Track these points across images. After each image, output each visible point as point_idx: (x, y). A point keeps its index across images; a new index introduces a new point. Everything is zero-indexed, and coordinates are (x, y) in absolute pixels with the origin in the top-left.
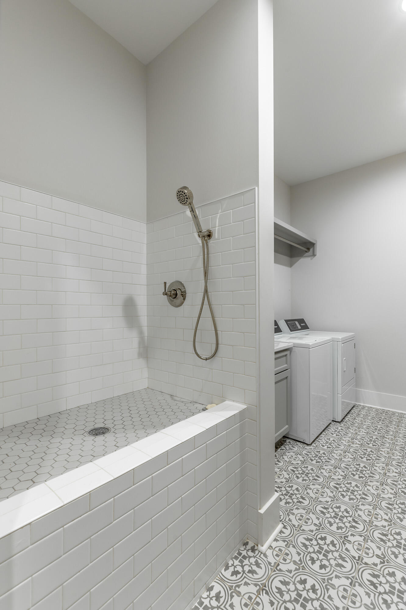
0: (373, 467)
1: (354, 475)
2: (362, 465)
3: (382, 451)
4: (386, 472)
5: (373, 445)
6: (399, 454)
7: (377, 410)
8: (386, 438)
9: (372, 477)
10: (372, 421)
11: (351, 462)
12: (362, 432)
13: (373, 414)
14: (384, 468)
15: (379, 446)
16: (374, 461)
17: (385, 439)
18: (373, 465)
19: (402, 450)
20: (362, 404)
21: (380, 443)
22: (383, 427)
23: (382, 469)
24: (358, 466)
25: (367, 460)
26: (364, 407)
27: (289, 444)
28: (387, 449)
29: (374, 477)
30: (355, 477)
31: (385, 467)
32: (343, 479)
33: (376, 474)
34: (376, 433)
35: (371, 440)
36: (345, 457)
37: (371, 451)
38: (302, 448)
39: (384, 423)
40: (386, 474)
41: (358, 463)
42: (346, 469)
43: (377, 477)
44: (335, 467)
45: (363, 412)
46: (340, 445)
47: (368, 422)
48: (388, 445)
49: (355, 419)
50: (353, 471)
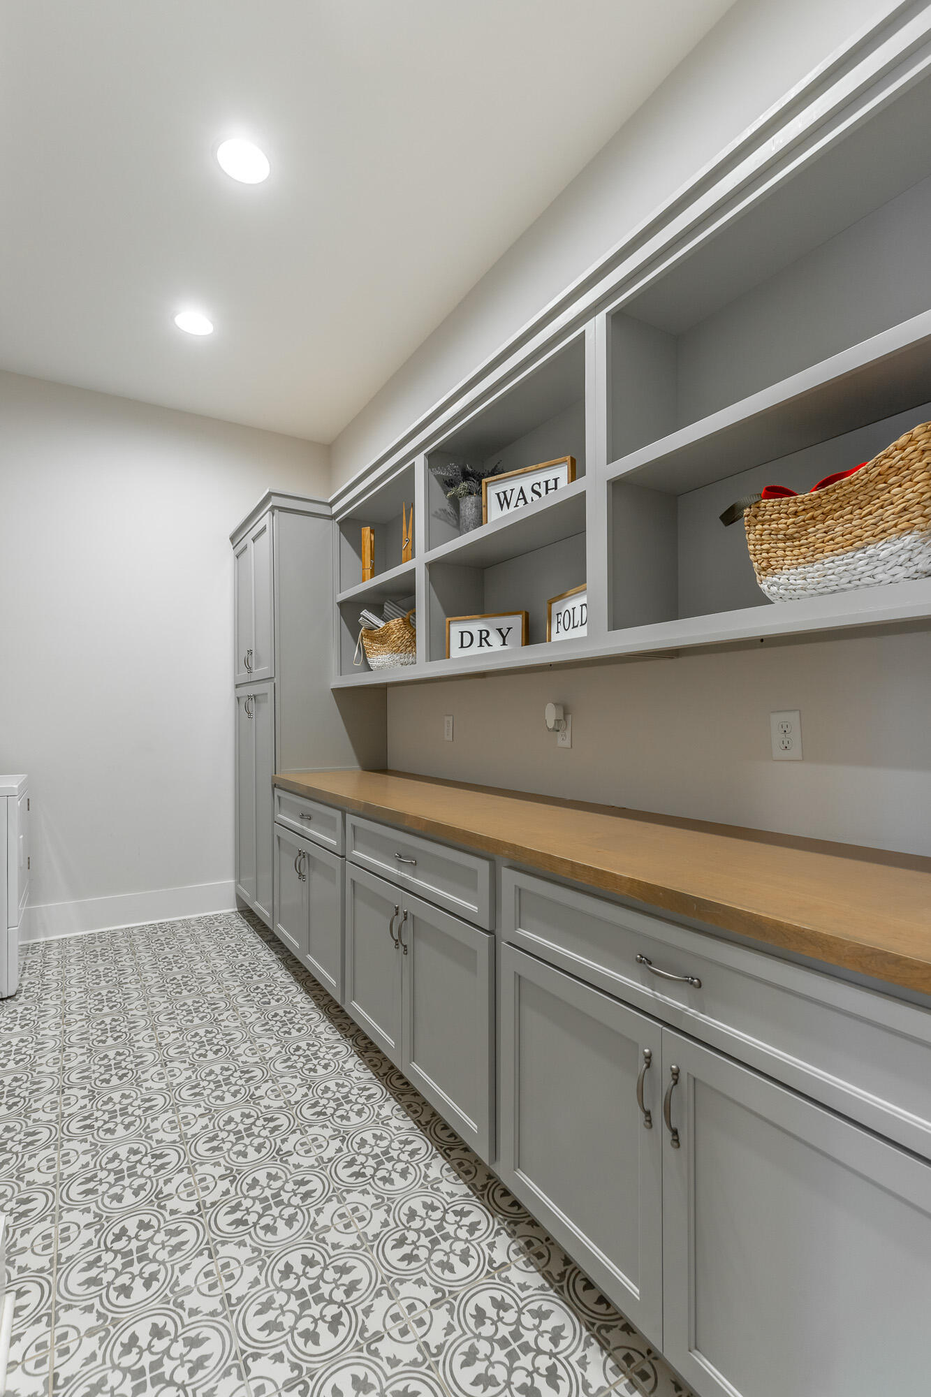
0: (134, 1046)
1: (108, 1081)
3: (131, 1010)
4: (159, 1040)
5: (111, 1008)
6: (162, 1000)
7: (79, 940)
8: (126, 983)
10: (82, 964)
11: (87, 1061)
12: (75, 994)
13: (75, 951)
14: (152, 1036)
15: (122, 1004)
16: (128, 1035)
17: (125, 986)
18: (131, 1043)
19: (163, 991)
20: (42, 940)
21: (120, 998)
22: (108, 967)
23: (150, 1040)
24: (106, 1061)
25: (115, 1039)
26: (48, 945)
28: (140, 1002)
30: (112, 1084)
31: (154, 1034)
32: (91, 1103)
34: (103, 983)
35: (101, 1001)
36: (70, 1060)
37: (114, 1020)
39: (107, 959)
40: (160, 1044)
41: (102, 1056)
42: (86, 1080)
44: (58, 1091)
45: (54, 955)
46: (43, 1043)
47: (75, 971)
48: (135, 995)
49: (42, 976)
50: (101, 1074)
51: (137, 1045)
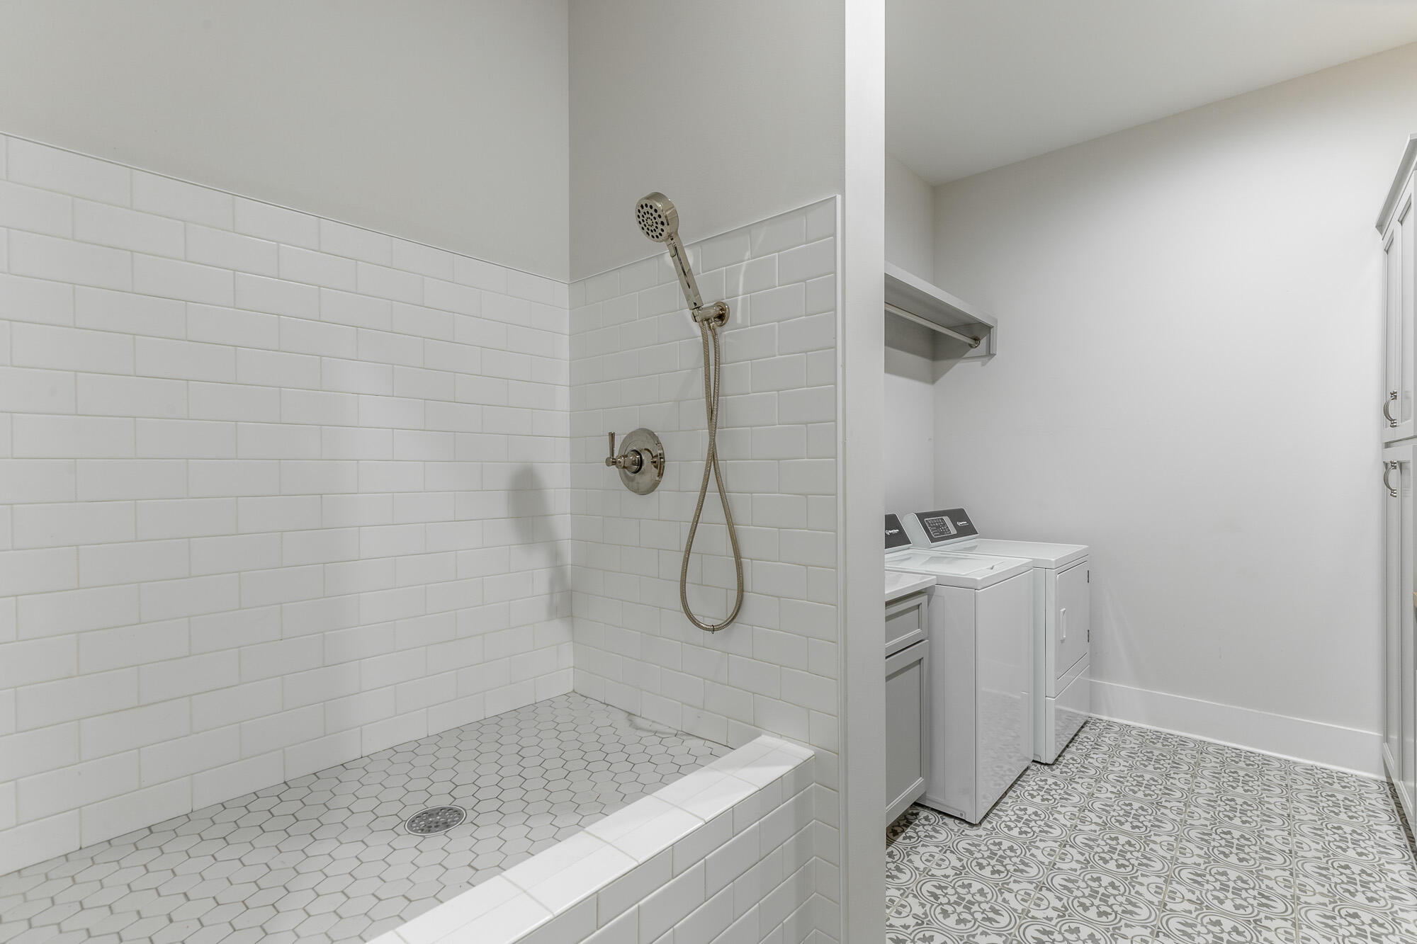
0: (1133, 887)
1: (1086, 908)
2: (1106, 880)
3: (1154, 842)
4: (1167, 899)
5: (1133, 827)
6: (1196, 851)
7: (1142, 733)
8: (1166, 807)
9: (1131, 913)
10: (1130, 762)
11: (1078, 872)
12: (1106, 793)
13: (1132, 743)
14: (1161, 888)
15: (1148, 829)
16: (1135, 870)
17: (1162, 810)
18: (1133, 881)
19: (1205, 840)
20: (1106, 718)
21: (1149, 821)
22: (1155, 783)
23: (1156, 892)
24: (1095, 884)
25: (1119, 866)
26: (1109, 725)
27: (927, 823)
28: (1168, 839)
29: (1136, 914)
30: (1088, 914)
31: (1164, 887)
33: (1141, 905)
34: (1140, 795)
35: (1128, 814)
37: (1129, 843)
38: (959, 834)
39: (1160, 768)
40: (1165, 905)
41: (1095, 876)
43: (1144, 913)
47: (1120, 766)
48: (1168, 826)
49: (1087, 756)
51: (1138, 888)
